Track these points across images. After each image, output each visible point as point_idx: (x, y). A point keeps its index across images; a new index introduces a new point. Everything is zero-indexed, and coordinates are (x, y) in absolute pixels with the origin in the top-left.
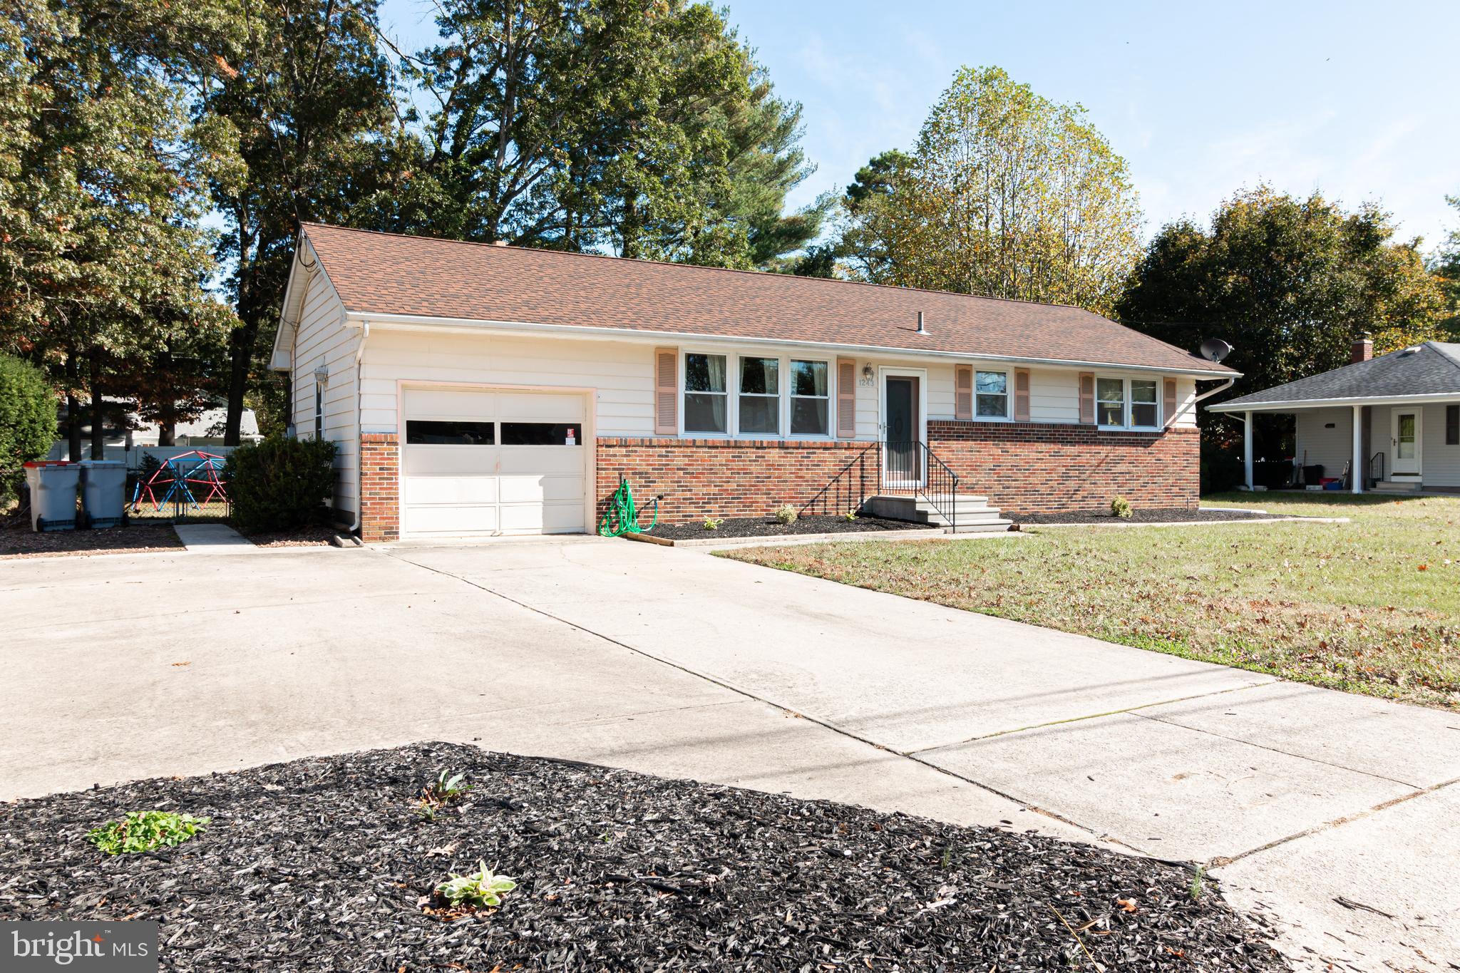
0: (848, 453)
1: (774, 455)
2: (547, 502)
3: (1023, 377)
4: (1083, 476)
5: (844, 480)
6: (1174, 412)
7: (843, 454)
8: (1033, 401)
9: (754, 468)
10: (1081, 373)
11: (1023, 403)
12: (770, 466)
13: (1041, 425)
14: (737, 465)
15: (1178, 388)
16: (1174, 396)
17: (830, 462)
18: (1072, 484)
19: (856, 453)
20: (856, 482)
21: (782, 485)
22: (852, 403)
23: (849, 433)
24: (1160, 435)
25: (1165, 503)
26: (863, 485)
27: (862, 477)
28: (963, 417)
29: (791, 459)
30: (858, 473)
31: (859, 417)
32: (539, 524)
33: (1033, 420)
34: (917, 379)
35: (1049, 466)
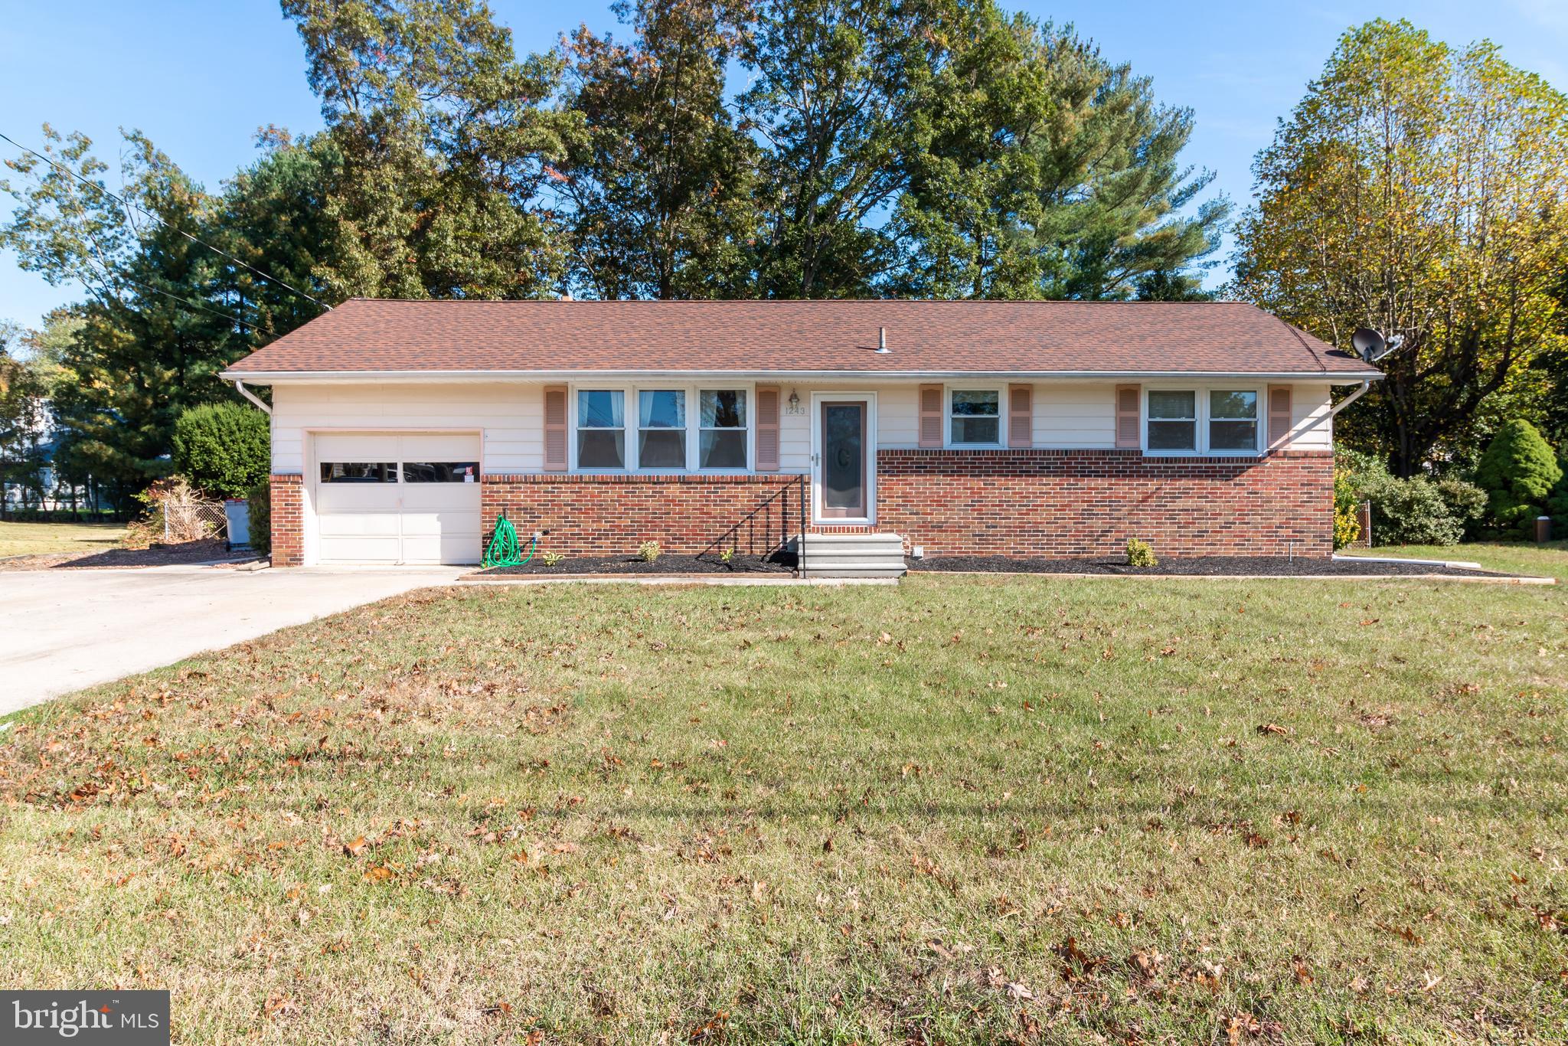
0: (766, 487)
1: (674, 490)
2: (445, 535)
3: (1022, 395)
4: (1116, 514)
5: (761, 517)
6: (1288, 430)
7: (760, 488)
8: (1037, 423)
9: (650, 503)
10: (1118, 386)
11: (1021, 426)
12: (668, 501)
13: (1045, 452)
14: (631, 500)
15: (1296, 398)
16: (1287, 407)
17: (743, 498)
18: (1098, 525)
19: (777, 489)
20: (776, 519)
21: (685, 522)
22: (775, 434)
23: (773, 466)
24: (1260, 460)
25: (1267, 550)
26: (785, 522)
27: (784, 513)
28: (931, 445)
29: (695, 495)
30: (780, 509)
31: (784, 448)
32: (439, 556)
33: (1036, 446)
34: (865, 403)
35: (1058, 501)
